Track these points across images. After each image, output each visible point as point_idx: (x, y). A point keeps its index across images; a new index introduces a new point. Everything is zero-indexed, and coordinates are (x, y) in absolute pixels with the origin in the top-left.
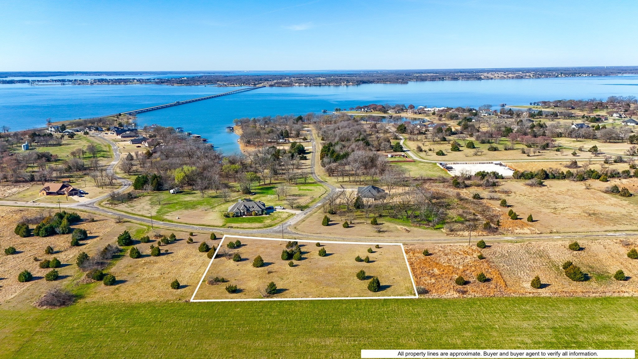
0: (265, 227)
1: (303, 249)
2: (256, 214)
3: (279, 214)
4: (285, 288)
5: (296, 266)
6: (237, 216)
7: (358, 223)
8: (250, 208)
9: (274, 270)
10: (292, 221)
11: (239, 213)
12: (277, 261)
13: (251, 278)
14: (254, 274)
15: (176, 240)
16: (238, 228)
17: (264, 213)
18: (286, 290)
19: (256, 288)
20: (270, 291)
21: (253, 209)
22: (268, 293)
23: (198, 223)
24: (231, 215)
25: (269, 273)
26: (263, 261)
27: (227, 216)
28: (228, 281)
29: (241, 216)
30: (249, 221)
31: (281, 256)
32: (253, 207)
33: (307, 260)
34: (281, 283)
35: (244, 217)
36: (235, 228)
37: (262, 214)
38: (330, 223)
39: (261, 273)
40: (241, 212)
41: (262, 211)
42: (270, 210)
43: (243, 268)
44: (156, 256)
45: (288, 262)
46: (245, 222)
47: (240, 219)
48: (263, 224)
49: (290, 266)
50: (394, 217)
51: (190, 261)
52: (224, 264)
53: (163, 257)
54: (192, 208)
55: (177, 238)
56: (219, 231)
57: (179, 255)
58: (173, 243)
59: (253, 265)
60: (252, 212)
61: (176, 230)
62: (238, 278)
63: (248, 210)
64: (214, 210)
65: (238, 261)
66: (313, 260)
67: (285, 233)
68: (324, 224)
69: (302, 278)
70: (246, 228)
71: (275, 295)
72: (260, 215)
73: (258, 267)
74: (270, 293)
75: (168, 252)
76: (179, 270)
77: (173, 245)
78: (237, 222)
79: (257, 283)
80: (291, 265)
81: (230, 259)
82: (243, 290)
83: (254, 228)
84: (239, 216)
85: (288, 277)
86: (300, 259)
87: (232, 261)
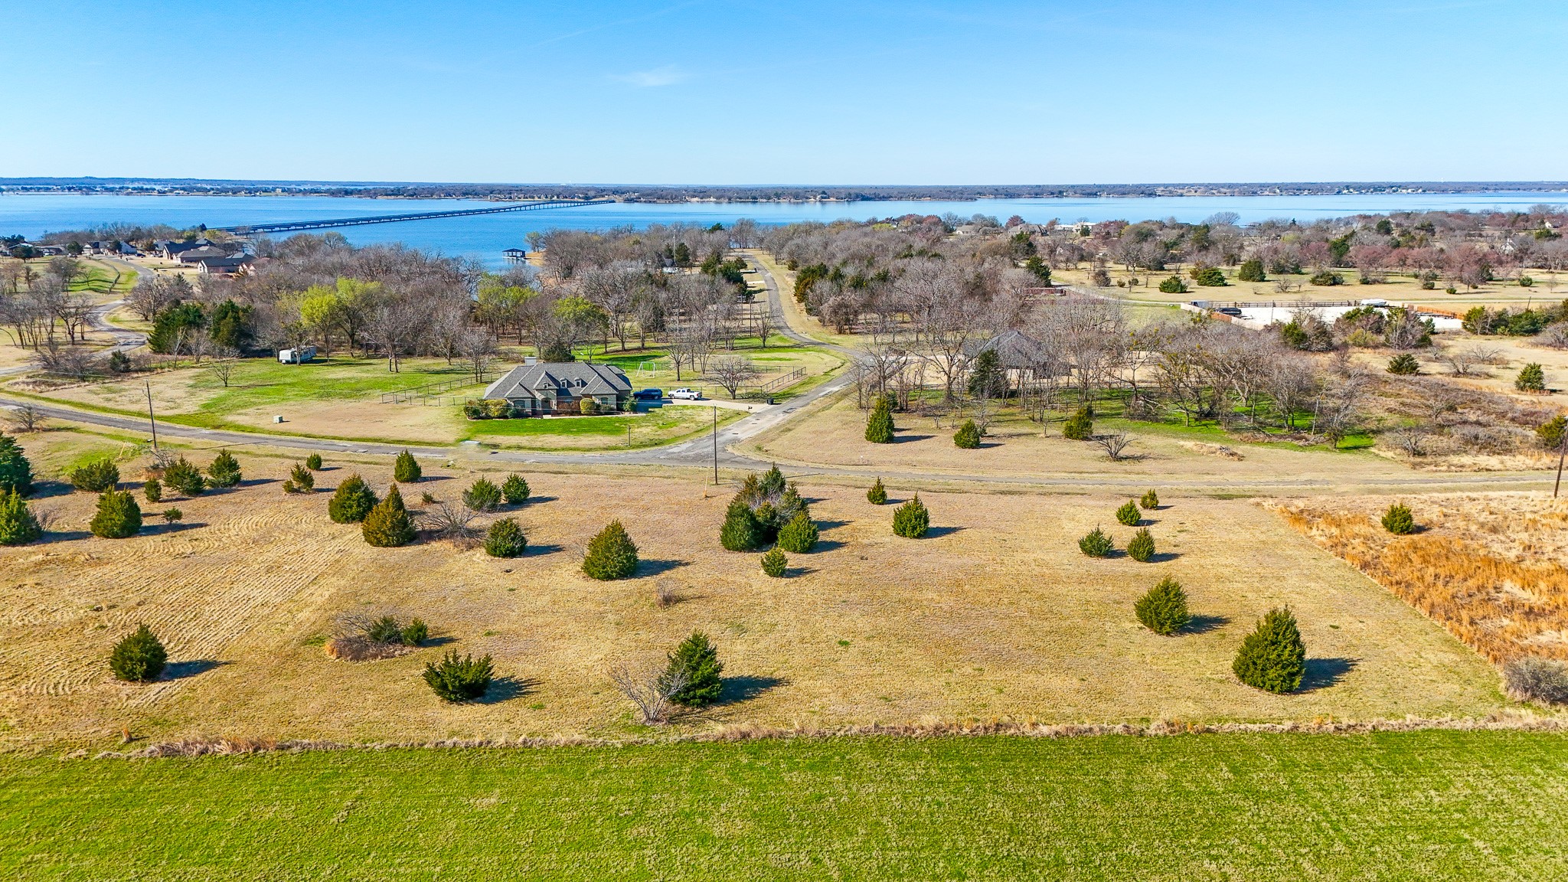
0: (633, 447)
1: (816, 513)
2: (596, 410)
3: (688, 412)
4: (764, 672)
5: (799, 572)
6: (519, 415)
7: (1011, 436)
8: (570, 385)
9: (690, 592)
10: (745, 431)
11: (528, 402)
12: (702, 555)
13: (572, 626)
14: (589, 606)
15: (237, 481)
16: (519, 448)
17: (627, 406)
18: (770, 683)
19: (601, 673)
20: (687, 690)
21: (583, 390)
22: (673, 700)
23: (357, 435)
24: (494, 411)
25: (668, 601)
26: (634, 550)
27: (477, 412)
28: (451, 640)
29: (535, 414)
30: (566, 429)
31: (717, 534)
32: (584, 384)
33: (843, 550)
34: (740, 647)
35: (546, 417)
36: (509, 448)
37: (620, 409)
38: (896, 434)
39: (623, 602)
40: (534, 401)
41: (621, 397)
42: (650, 399)
43: (536, 583)
44: (116, 536)
45: (755, 558)
46: (551, 430)
47: (529, 422)
48: (626, 437)
49: (773, 574)
50: (1144, 418)
51: (271, 554)
52: (438, 565)
53: (148, 543)
54: (346, 396)
55: (247, 473)
56: (438, 457)
57: (233, 532)
58: (221, 493)
59: (586, 569)
60: (580, 398)
61: (259, 452)
62: (505, 626)
63: (562, 392)
64: (432, 402)
65: (511, 554)
66: (872, 551)
67: (722, 461)
68: (873, 435)
69: (845, 623)
70: (556, 450)
71: (717, 710)
72: (610, 412)
73: (609, 578)
74: (685, 701)
75: (183, 521)
76: (202, 591)
77: (220, 498)
78: (519, 431)
79: (606, 647)
80: (776, 569)
81: (470, 547)
82: (530, 682)
83: (590, 450)
84: (527, 416)
85: (768, 619)
86: (812, 546)
87: (480, 555)
